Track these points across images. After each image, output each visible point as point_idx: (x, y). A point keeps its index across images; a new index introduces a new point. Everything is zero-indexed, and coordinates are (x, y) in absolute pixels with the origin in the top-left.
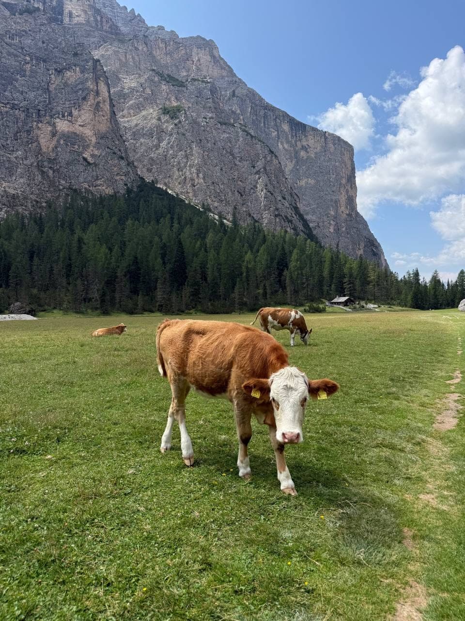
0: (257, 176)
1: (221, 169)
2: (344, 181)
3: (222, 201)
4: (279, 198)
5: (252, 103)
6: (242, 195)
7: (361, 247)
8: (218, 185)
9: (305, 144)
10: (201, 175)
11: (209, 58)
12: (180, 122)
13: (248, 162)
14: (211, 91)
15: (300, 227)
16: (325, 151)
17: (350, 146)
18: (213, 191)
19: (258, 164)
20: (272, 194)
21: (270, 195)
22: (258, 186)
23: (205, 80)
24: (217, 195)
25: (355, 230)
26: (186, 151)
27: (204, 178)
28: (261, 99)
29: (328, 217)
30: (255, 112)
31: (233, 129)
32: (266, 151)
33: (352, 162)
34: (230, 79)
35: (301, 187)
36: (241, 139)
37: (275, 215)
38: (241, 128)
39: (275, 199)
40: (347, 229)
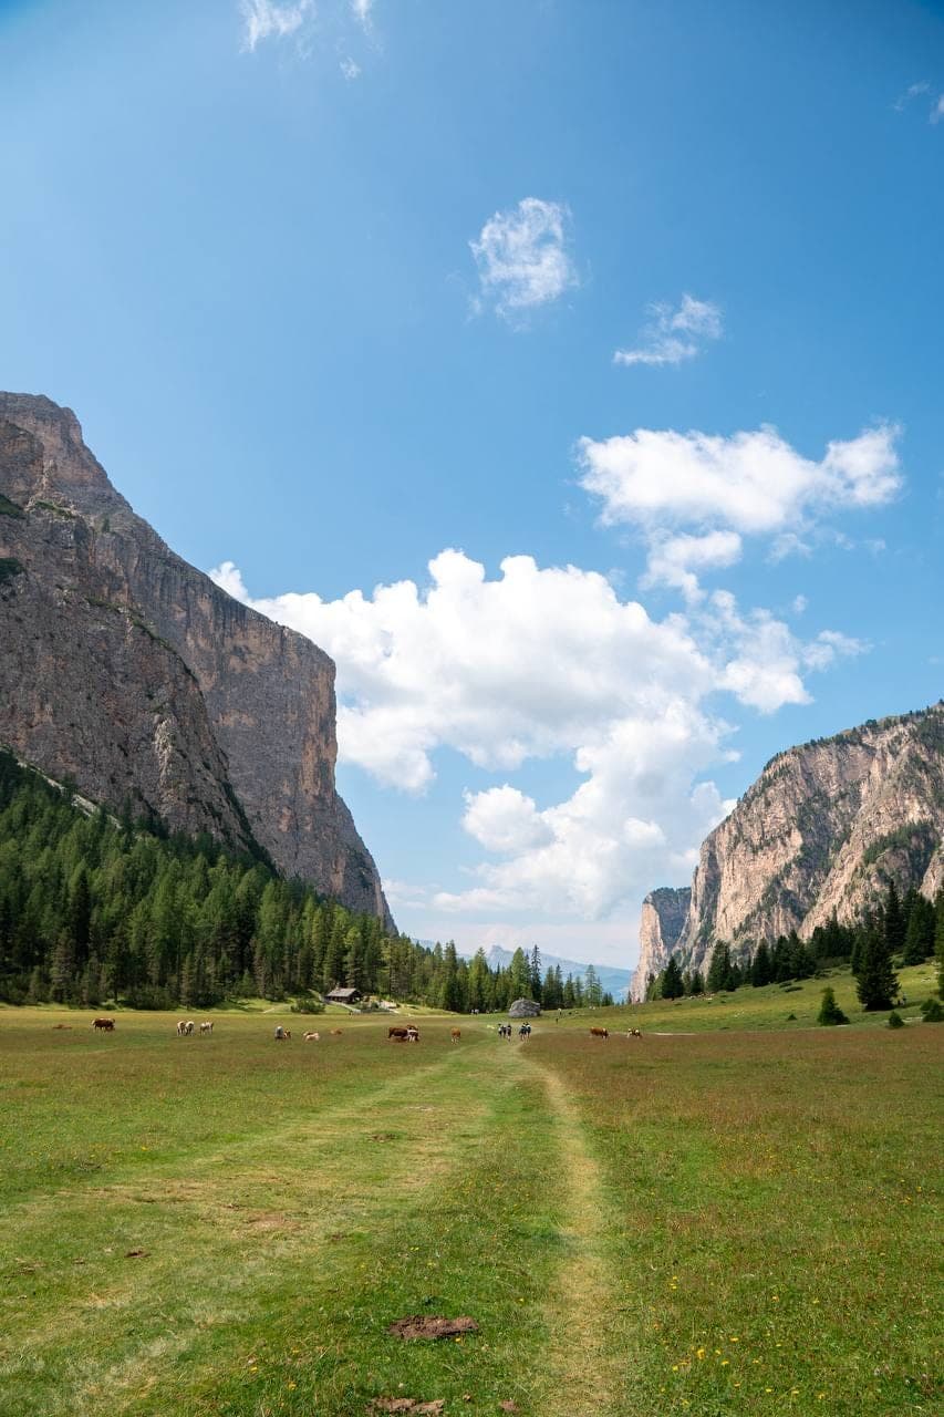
0: (157, 717)
1: (89, 698)
2: (313, 729)
3: (87, 763)
4: (198, 765)
5: (142, 549)
6: (126, 755)
7: (339, 868)
8: (81, 729)
9: (240, 643)
10: (48, 707)
11: (58, 441)
12: (13, 594)
13: (139, 686)
14: (76, 533)
15: (236, 827)
16: (280, 664)
17: (331, 662)
18: (70, 741)
19: (161, 692)
20: (185, 756)
21: (181, 757)
22: (157, 736)
23: (66, 509)
24: (78, 751)
25: (329, 831)
26: (20, 654)
27: (54, 714)
28: (160, 544)
29: (277, 799)
30: (145, 568)
31: (115, 618)
32: (178, 669)
33: (332, 693)
34: (98, 491)
35: (225, 731)
36: (130, 640)
37: (189, 799)
38: (131, 619)
39: (190, 766)
40: (315, 830)
